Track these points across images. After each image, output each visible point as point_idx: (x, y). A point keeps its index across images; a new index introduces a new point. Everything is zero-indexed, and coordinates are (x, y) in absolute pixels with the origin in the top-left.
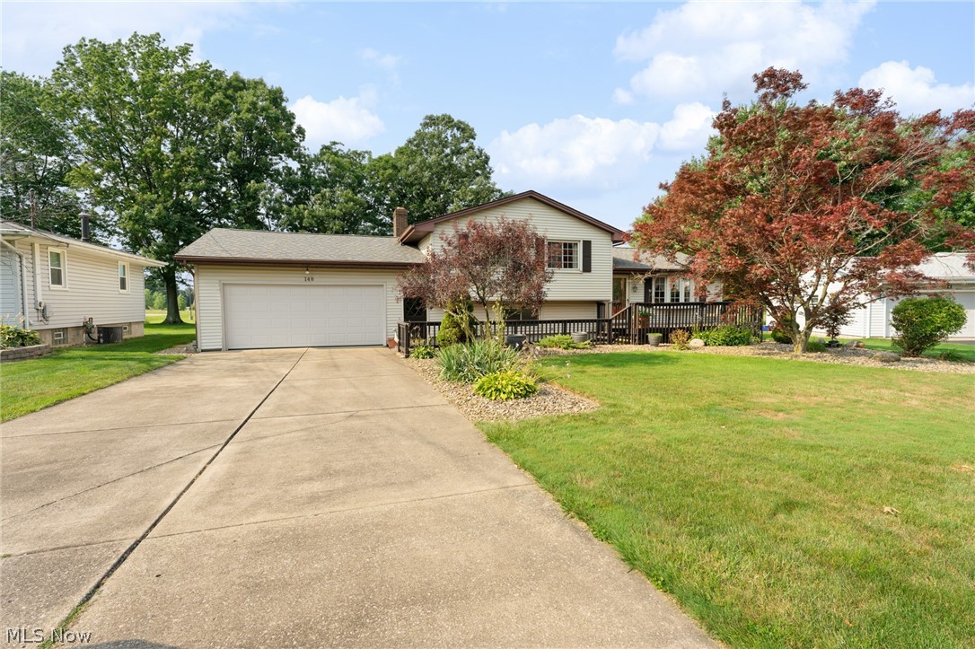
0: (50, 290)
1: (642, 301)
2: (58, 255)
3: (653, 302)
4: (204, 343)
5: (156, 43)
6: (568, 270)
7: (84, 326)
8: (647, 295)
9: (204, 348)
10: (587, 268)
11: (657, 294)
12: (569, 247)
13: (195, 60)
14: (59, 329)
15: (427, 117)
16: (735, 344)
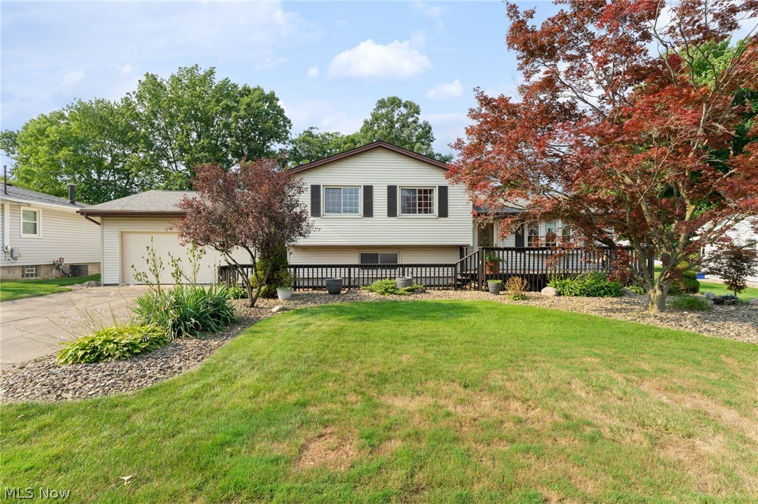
0: (21, 238)
1: (514, 246)
2: (35, 212)
3: (526, 245)
4: (106, 279)
5: (196, 71)
6: (423, 215)
7: (54, 264)
8: (519, 239)
9: (105, 283)
10: (443, 212)
11: (530, 238)
12: (426, 193)
13: (218, 79)
14: (32, 266)
15: (379, 102)
16: (600, 295)
